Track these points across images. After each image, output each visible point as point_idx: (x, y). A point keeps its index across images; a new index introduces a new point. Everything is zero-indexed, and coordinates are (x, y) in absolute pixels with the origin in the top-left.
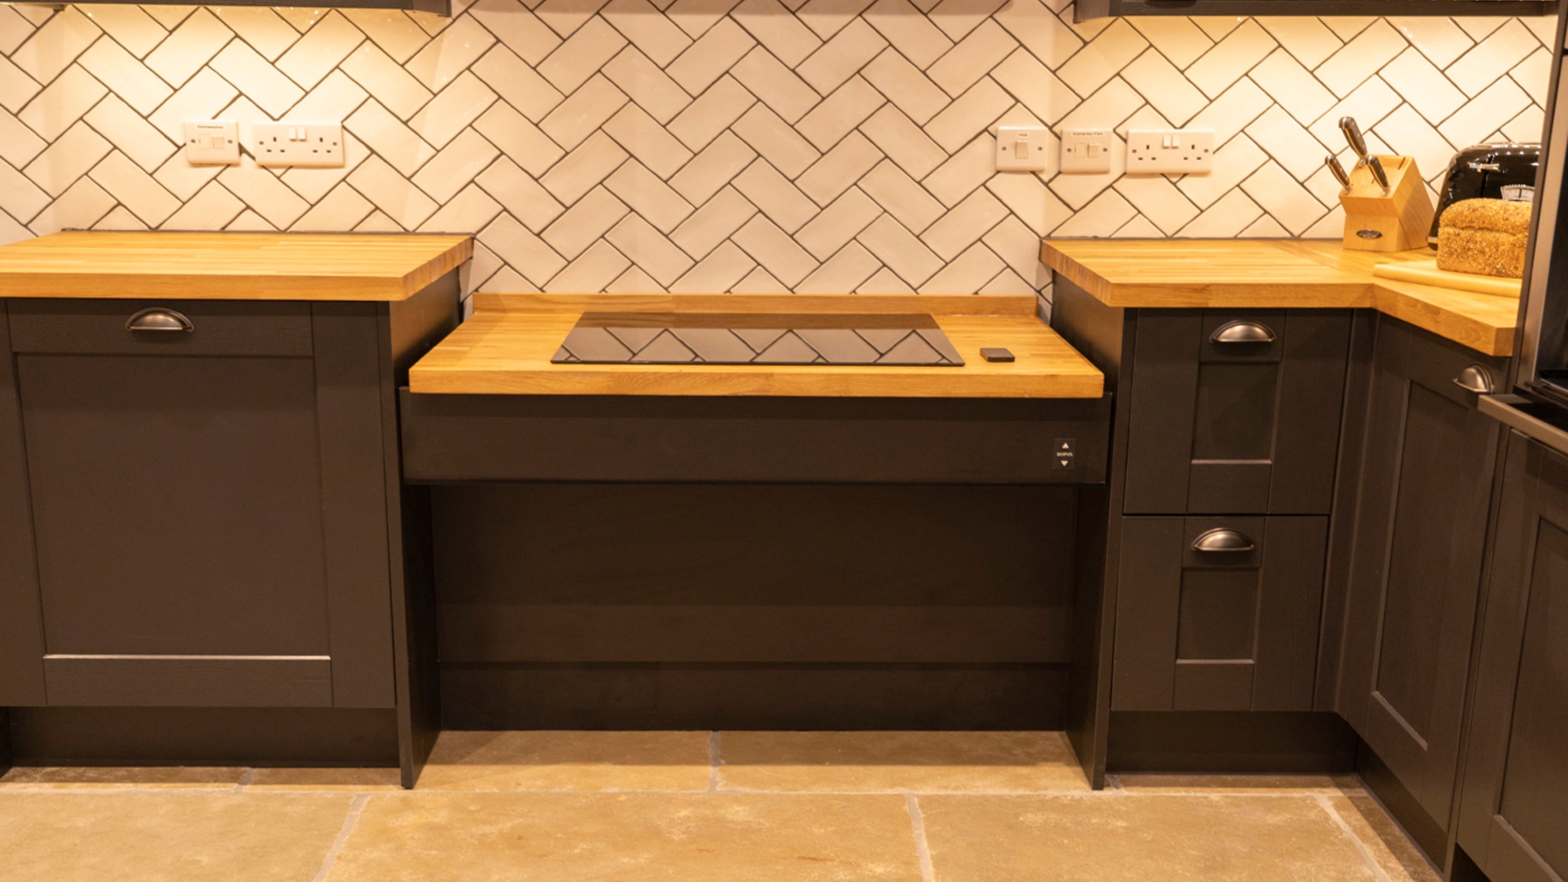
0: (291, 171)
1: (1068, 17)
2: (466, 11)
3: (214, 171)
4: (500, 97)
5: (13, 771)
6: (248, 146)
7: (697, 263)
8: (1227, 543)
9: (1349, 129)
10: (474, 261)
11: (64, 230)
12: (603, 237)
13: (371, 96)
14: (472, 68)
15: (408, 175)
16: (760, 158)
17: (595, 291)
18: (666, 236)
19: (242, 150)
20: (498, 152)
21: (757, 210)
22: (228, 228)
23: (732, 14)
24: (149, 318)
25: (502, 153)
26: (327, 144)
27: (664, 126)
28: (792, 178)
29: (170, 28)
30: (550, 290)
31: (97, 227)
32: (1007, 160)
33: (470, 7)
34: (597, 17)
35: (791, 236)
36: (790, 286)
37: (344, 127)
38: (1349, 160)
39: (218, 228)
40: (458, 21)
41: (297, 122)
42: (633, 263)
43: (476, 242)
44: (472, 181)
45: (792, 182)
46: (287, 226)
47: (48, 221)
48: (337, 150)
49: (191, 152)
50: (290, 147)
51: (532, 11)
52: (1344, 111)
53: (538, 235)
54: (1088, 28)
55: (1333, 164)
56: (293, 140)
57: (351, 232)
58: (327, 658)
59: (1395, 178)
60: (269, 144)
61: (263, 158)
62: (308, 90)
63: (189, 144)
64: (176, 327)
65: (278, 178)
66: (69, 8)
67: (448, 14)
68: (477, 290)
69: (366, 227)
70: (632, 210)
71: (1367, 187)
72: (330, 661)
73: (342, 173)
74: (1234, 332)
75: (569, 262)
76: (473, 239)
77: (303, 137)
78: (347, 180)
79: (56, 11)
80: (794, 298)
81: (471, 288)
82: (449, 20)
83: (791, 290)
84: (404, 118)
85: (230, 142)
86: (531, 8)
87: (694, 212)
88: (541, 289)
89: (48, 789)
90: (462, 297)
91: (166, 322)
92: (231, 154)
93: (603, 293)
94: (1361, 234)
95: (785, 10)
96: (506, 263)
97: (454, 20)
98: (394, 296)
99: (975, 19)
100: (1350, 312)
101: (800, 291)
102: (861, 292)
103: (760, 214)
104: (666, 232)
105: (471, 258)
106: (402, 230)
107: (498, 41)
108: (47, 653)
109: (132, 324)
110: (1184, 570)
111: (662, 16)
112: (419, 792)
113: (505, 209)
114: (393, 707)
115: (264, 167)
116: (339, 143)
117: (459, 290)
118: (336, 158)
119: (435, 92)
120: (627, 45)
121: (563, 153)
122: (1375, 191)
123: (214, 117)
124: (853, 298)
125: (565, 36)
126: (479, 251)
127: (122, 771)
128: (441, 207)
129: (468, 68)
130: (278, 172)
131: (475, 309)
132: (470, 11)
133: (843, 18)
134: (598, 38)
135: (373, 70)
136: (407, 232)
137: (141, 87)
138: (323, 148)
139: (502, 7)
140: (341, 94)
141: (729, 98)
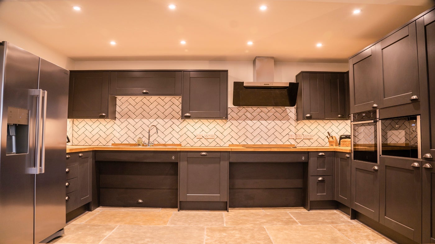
1: (296, 121)
3: (199, 139)
4: (232, 130)
8: (322, 179)
9: (328, 133)
13: (218, 130)
14: (230, 127)
15: (221, 139)
19: (203, 137)
20: (232, 137)
22: (200, 146)
23: (259, 121)
27: (251, 133)
29: (196, 122)
31: (185, 146)
32: (290, 137)
34: (244, 121)
37: (215, 134)
38: (329, 136)
41: (209, 133)
44: (229, 140)
46: (207, 146)
49: (197, 137)
50: (208, 136)
51: (236, 120)
52: (328, 131)
54: (298, 122)
55: (327, 137)
57: (214, 146)
59: (334, 138)
61: (205, 137)
62: (211, 129)
64: (206, 154)
69: (216, 146)
71: (331, 139)
74: (321, 154)
77: (210, 135)
78: (215, 140)
79: (184, 121)
82: (228, 121)
84: (221, 133)
92: (202, 137)
94: (331, 145)
95: (265, 120)
99: (286, 121)
100: (332, 151)
107: (233, 124)
110: (317, 183)
111: (251, 121)
113: (232, 144)
115: (205, 139)
116: (214, 136)
118: (213, 138)
119: (225, 129)
120: (247, 124)
121: (239, 137)
122: (332, 140)
123: (200, 133)
128: (225, 143)
130: (207, 139)
132: (230, 120)
133: (271, 121)
134: (244, 124)
135: (218, 127)
136: (221, 146)
137: (192, 130)
138: (212, 136)
139: (233, 120)
140: (214, 130)
141: (259, 130)
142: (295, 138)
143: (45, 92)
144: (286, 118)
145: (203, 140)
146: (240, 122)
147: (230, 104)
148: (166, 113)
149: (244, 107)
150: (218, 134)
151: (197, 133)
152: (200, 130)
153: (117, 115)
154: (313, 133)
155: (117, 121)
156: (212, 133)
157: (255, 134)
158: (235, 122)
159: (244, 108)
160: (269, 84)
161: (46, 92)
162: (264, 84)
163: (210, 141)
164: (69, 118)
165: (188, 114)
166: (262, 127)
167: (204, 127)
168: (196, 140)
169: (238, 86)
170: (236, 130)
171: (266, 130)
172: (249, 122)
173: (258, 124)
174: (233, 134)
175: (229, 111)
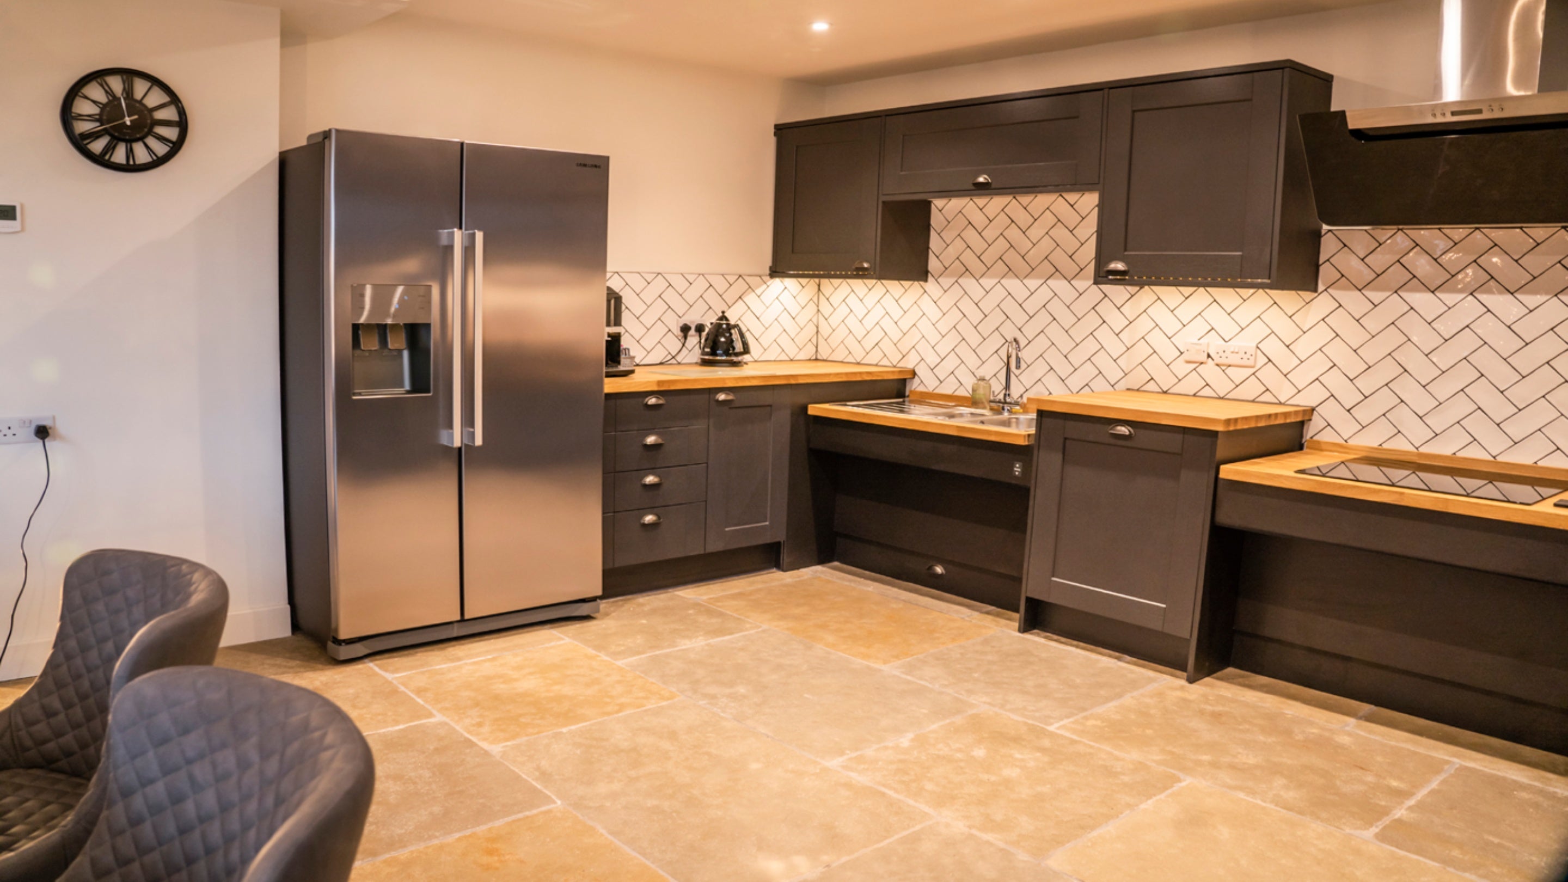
0: (1230, 368)
2: (1326, 290)
3: (1194, 366)
4: (1337, 335)
5: (1036, 631)
6: (1212, 355)
7: (1437, 435)
10: (1312, 422)
11: (1128, 389)
12: (1384, 415)
13: (1273, 332)
14: (1325, 320)
15: (1285, 373)
16: (1483, 378)
17: (1375, 445)
18: (1421, 418)
19: (1209, 356)
20: (1332, 364)
21: (1477, 407)
22: (1198, 394)
23: (1474, 294)
24: (1119, 428)
25: (1335, 365)
26: (1248, 355)
27: (1427, 355)
28: (1502, 389)
29: (1186, 296)
30: (1351, 442)
31: (1142, 389)
33: (1328, 288)
34: (1395, 294)
35: (1498, 425)
36: (1494, 455)
37: (1258, 347)
39: (1192, 393)
40: (1321, 295)
41: (1235, 344)
42: (1399, 432)
43: (1315, 412)
44: (1317, 379)
45: (1502, 392)
46: (1223, 395)
47: (1122, 385)
48: (1252, 359)
49: (1186, 356)
50: (1231, 356)
51: (1360, 290)
53: (1348, 411)
56: (1233, 352)
57: (1253, 401)
58: (1164, 606)
60: (1221, 353)
61: (1218, 360)
62: (1243, 327)
63: (1186, 352)
64: (1127, 433)
65: (1224, 371)
66: (1146, 287)
67: (1315, 290)
68: (1312, 438)
69: (1260, 399)
70: (1402, 401)
72: (1165, 608)
73: (1253, 370)
75: (1363, 427)
76: (1313, 410)
77: (1236, 350)
78: (1256, 374)
79: (1141, 288)
80: (1494, 462)
81: (1308, 437)
82: (1316, 294)
83: (1494, 457)
84: (1287, 344)
85: (1204, 352)
86: (1360, 288)
87: (1438, 405)
88: (1346, 441)
89: (1042, 640)
90: (1303, 441)
91: (1123, 430)
92: (1203, 357)
93: (1380, 447)
95: (1507, 292)
96: (1329, 425)
97: (1319, 294)
98: (1220, 428)
101: (1499, 459)
102: (1540, 464)
103: (1479, 410)
104: (1421, 415)
105: (1310, 420)
106: (1278, 402)
107: (1341, 305)
108: (1053, 576)
109: (1111, 430)
111: (1432, 295)
112: (1194, 686)
113: (1332, 395)
114: (1189, 638)
115: (1217, 365)
116: (1254, 356)
117: (1301, 436)
118: (1251, 363)
119: (1305, 330)
120: (1410, 310)
121: (1367, 367)
123: (1199, 339)
124: (1535, 467)
125: (1376, 303)
126: (1315, 417)
127: (1075, 643)
128: (1299, 391)
129: (1323, 320)
130: (1224, 368)
131: (1307, 447)
132: (1328, 290)
133: (1540, 299)
134: (1394, 305)
135: (1276, 319)
136: (1280, 403)
137: (1170, 324)
138: (1245, 357)
139: (1344, 288)
140: (1259, 330)
141: (1467, 342)
143: (474, 235)
145: (1209, 371)
146: (1376, 296)
149: (1401, 227)
150: (1273, 347)
151: (1188, 338)
152: (1199, 327)
153: (933, 264)
155: (930, 285)
156: (1246, 342)
157: (1444, 359)
158: (1352, 300)
159: (1402, 230)
160: (1479, 111)
161: (479, 236)
162: (1453, 114)
163: (1238, 374)
165: (1120, 266)
166: (1487, 327)
167: (1215, 316)
168: (1181, 368)
170: (1355, 335)
171: (1507, 343)
172: (1420, 299)
173: (1468, 307)
174: (1338, 352)
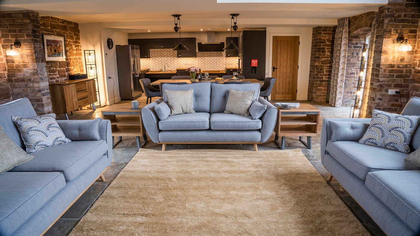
16: (211, 64)
18: (207, 68)
32: (223, 64)
54: (226, 58)
67: (196, 57)
70: (205, 66)
74: (231, 70)
111: (207, 57)
113: (199, 66)
119: (196, 61)
121: (202, 64)
142: (225, 64)
144: (222, 56)
145: (187, 65)
146: (202, 58)
147: (197, 51)
148: (171, 55)
150: (193, 63)
151: (184, 63)
152: (185, 61)
153: (151, 56)
154: (233, 62)
155: (151, 59)
156: (190, 62)
157: (208, 62)
158: (200, 58)
159: (204, 52)
160: (212, 43)
162: (210, 43)
163: (190, 65)
164: (140, 58)
165: (180, 56)
166: (211, 60)
167: (188, 61)
168: (184, 65)
169: (200, 44)
170: (201, 61)
171: (213, 61)
174: (199, 63)
175: (197, 53)
